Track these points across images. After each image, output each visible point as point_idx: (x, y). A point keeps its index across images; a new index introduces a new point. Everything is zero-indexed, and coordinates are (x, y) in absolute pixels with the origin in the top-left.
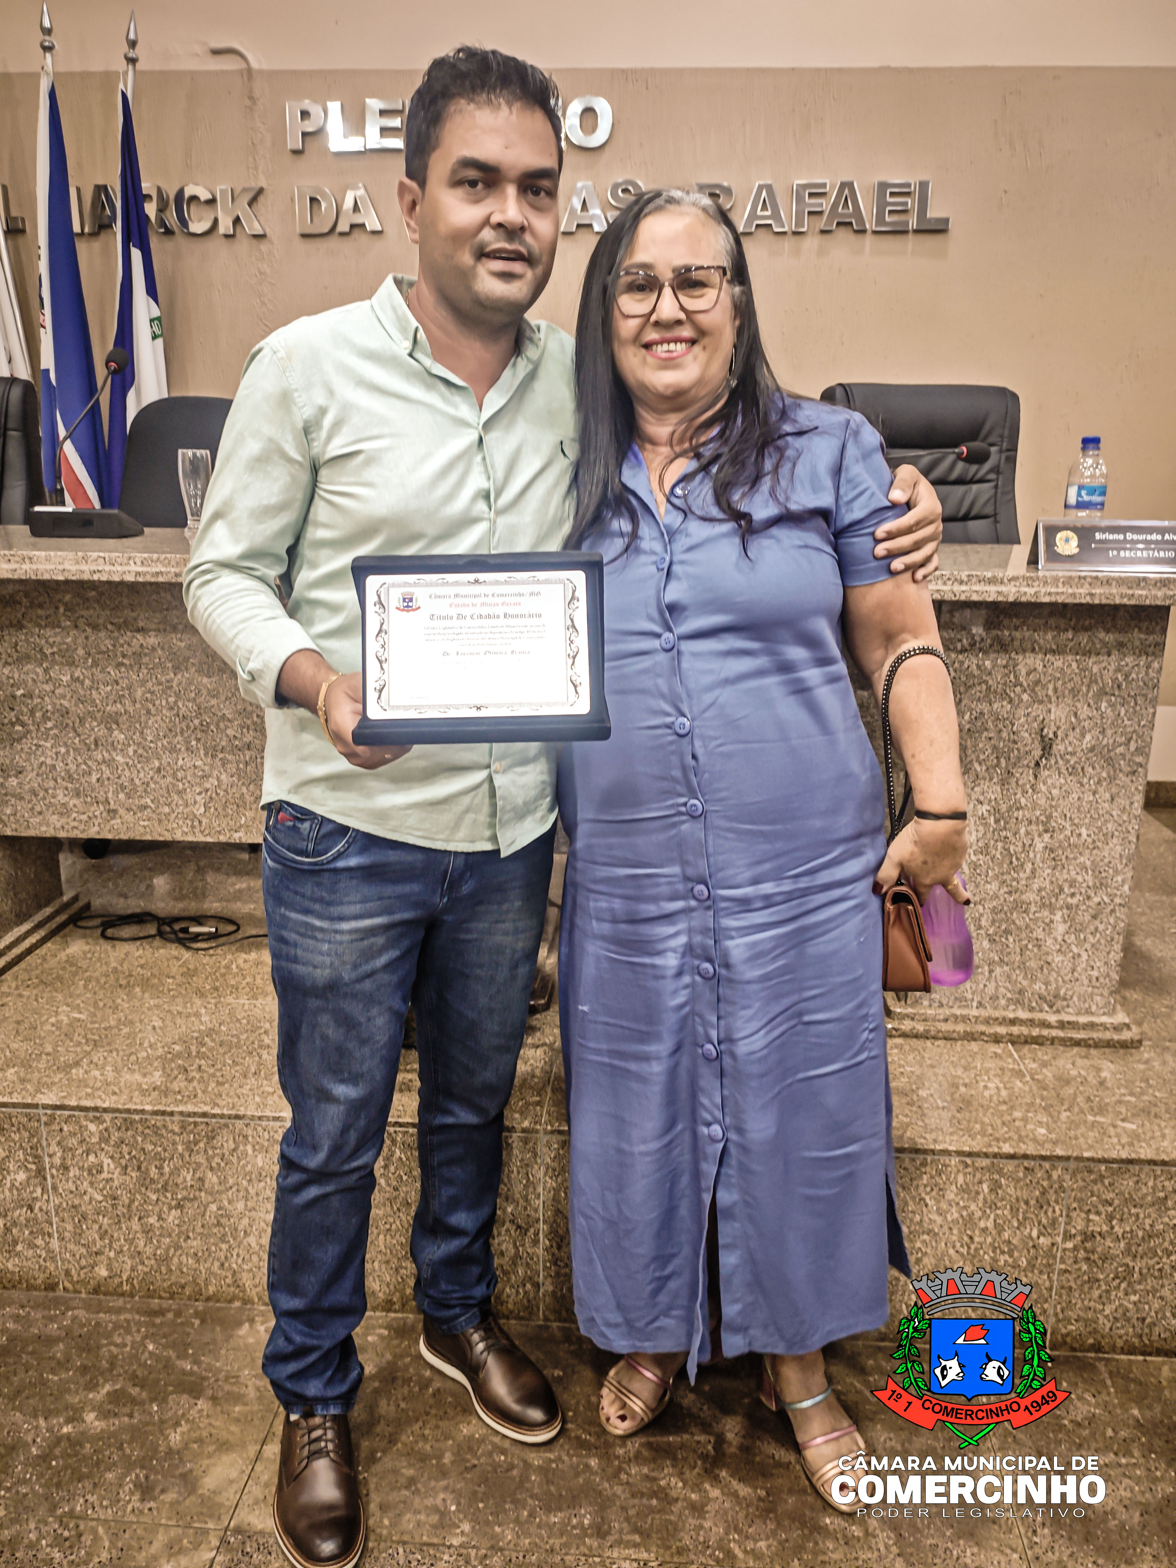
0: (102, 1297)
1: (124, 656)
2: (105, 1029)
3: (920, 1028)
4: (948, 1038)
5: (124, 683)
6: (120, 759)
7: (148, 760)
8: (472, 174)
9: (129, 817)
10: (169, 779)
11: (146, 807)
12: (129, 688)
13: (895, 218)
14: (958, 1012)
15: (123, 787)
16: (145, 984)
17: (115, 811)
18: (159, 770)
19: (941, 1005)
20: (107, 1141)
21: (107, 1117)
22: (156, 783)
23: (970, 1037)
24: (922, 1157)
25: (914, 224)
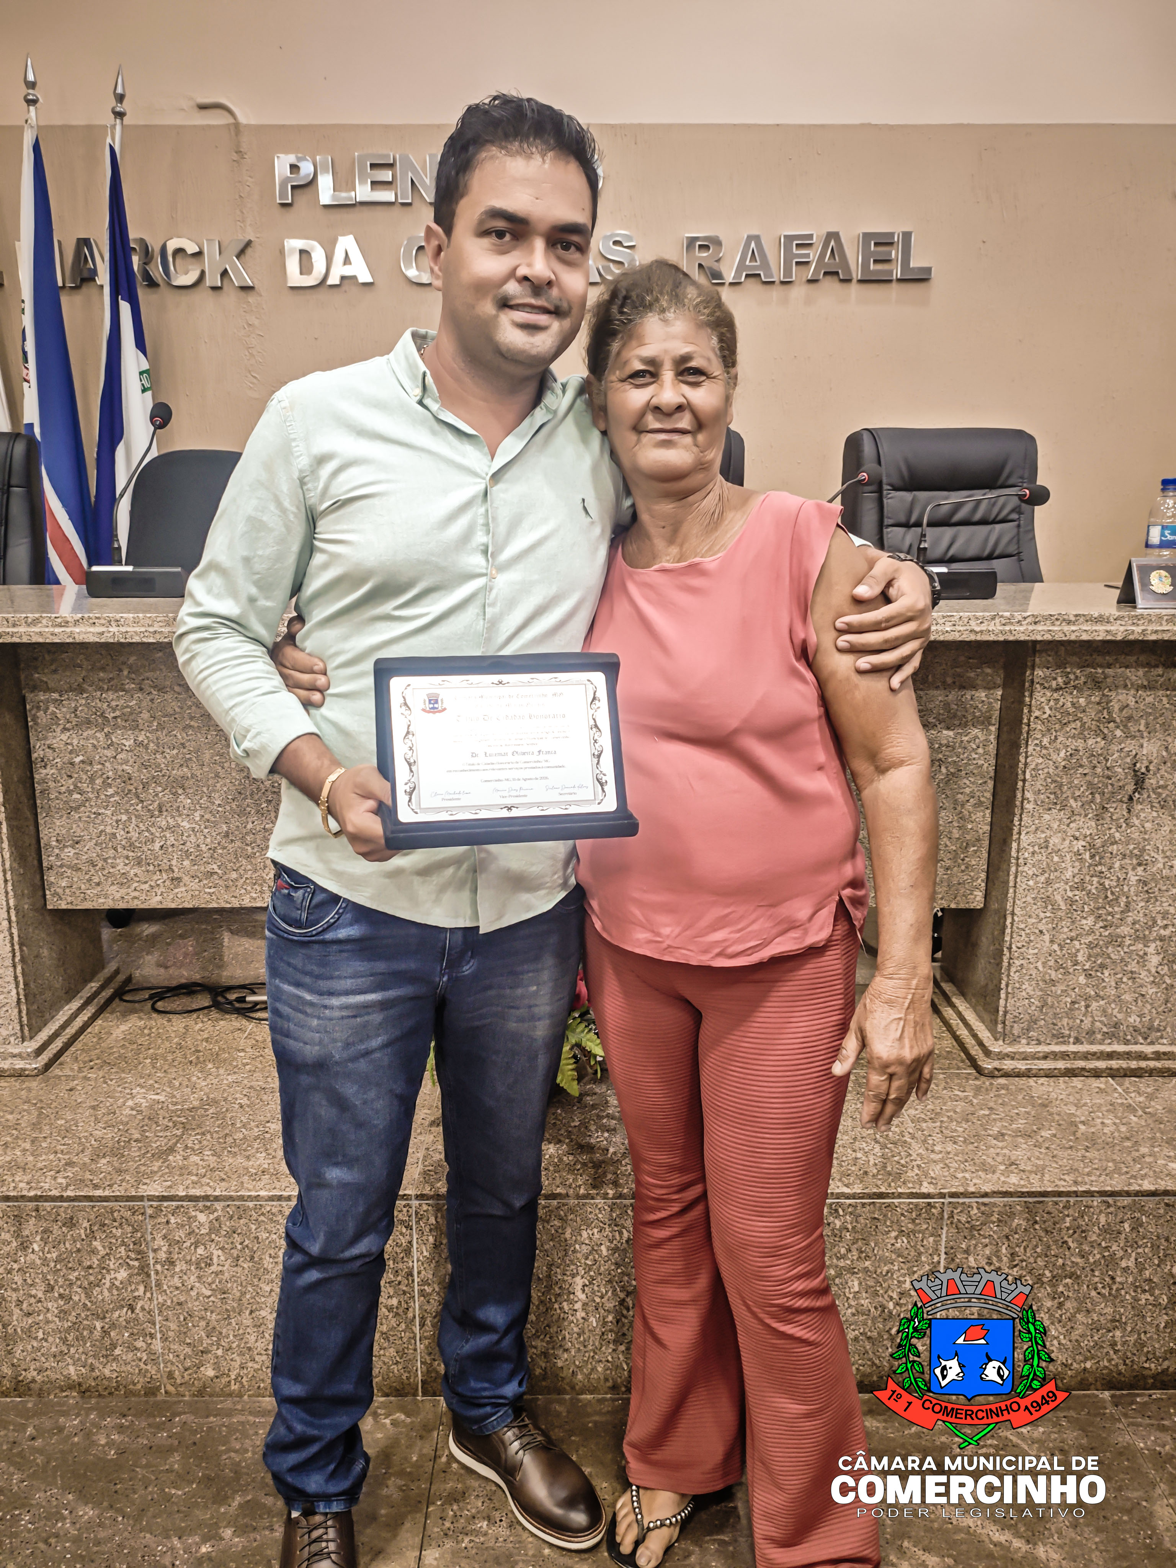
0: (207, 1398)
1: (192, 718)
2: (190, 1110)
3: (1022, 1066)
4: (1049, 1074)
5: (191, 746)
6: (185, 824)
7: (215, 824)
8: (500, 224)
9: (194, 885)
10: (238, 844)
11: (212, 873)
12: (197, 751)
13: (880, 267)
14: (1057, 1048)
15: (188, 854)
16: (216, 1058)
17: (179, 879)
18: (227, 835)
19: (1039, 1043)
20: (217, 1232)
21: (218, 1206)
22: (225, 848)
23: (1071, 1073)
24: (1064, 1199)
25: (898, 273)
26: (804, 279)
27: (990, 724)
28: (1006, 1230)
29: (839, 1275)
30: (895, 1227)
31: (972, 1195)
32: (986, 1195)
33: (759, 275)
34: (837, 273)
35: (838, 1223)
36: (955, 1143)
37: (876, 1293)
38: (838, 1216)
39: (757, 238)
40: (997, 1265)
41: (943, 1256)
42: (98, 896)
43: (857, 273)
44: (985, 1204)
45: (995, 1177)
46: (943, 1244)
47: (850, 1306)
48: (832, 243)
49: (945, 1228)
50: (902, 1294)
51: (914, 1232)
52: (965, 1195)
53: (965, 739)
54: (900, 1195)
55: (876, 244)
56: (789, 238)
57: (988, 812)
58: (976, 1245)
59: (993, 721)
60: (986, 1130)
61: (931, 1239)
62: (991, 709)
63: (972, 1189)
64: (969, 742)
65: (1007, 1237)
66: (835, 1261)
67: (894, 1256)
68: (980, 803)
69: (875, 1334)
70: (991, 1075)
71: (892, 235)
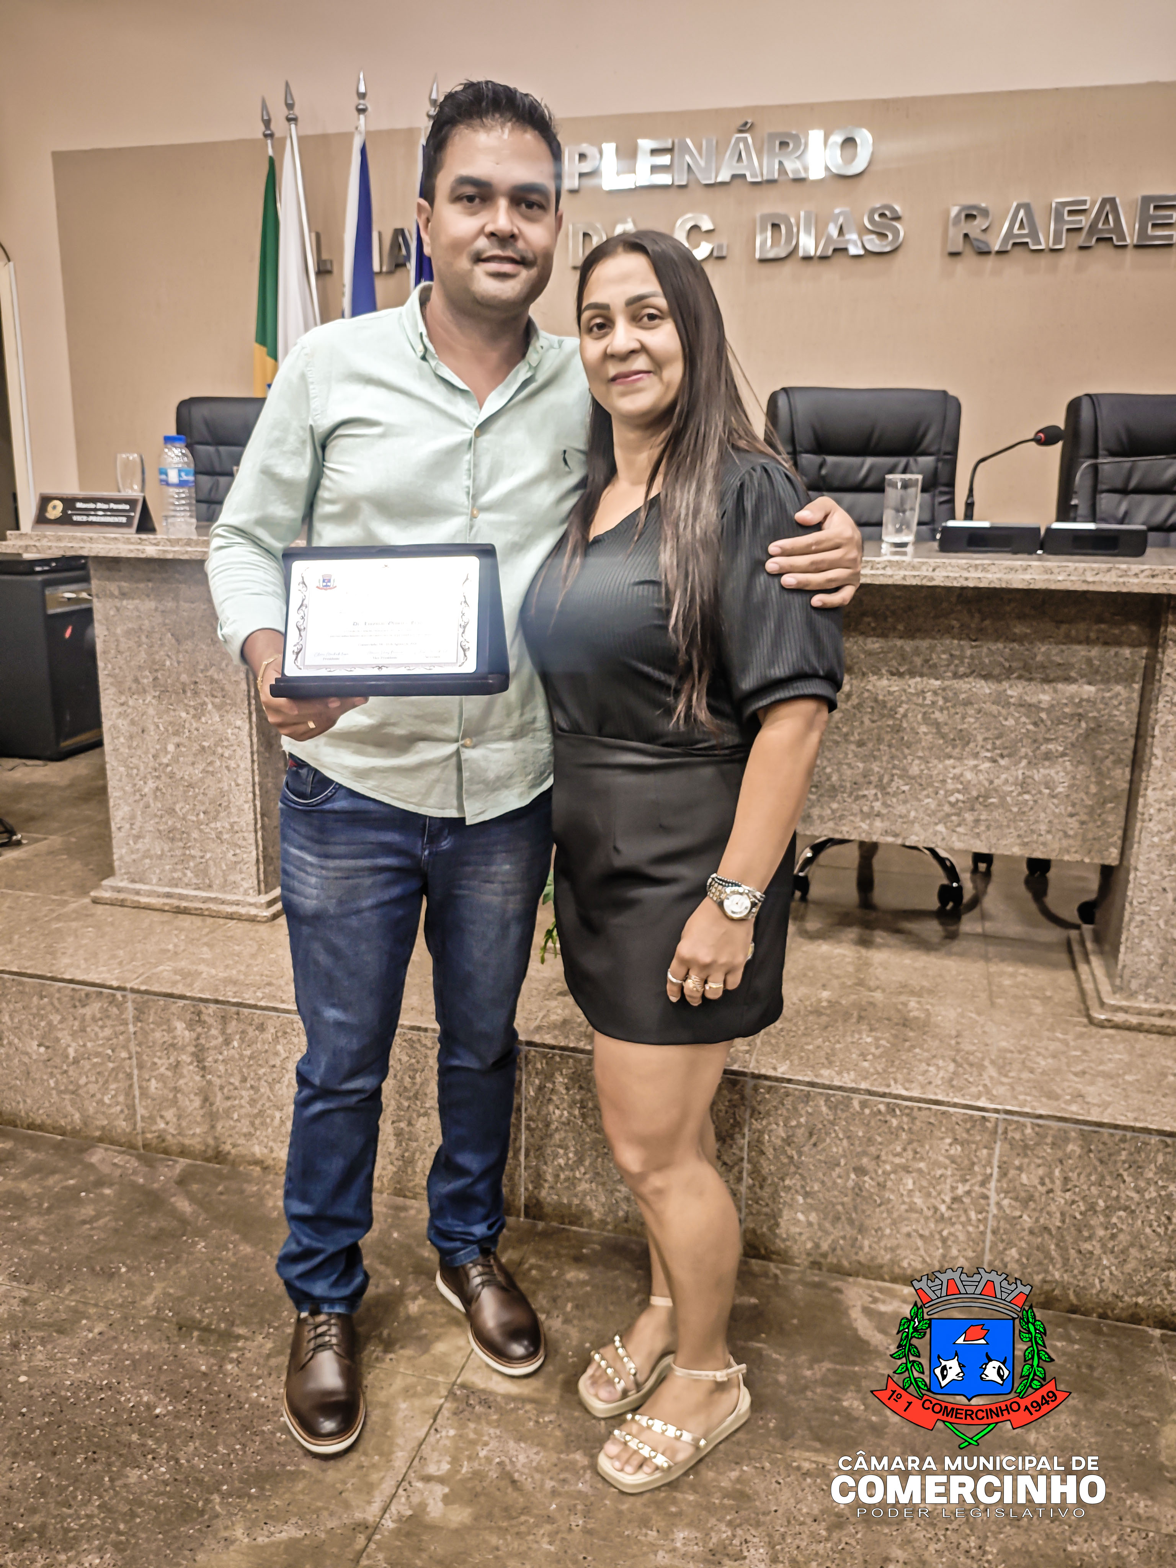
3: (1134, 1020)
4: (1161, 1031)
8: (469, 190)
13: (1159, 231)
19: (1157, 1000)
24: (1121, 1132)
26: (1074, 247)
27: (1133, 682)
28: (1060, 1154)
29: (894, 1172)
30: (950, 1134)
31: (1027, 1115)
32: (1040, 1117)
33: (1027, 243)
34: (1111, 240)
35: (894, 1122)
36: (1031, 1072)
37: (929, 1195)
38: (895, 1116)
39: (1027, 207)
40: (1050, 1186)
41: (996, 1170)
43: (1132, 239)
44: (1039, 1126)
45: (1057, 1104)
46: (996, 1157)
47: (904, 1203)
48: (1107, 208)
49: (999, 1144)
50: (955, 1199)
51: (968, 1142)
52: (1021, 1114)
53: (1107, 695)
54: (955, 1105)
55: (1155, 208)
56: (1061, 205)
58: (1029, 1164)
59: (1136, 679)
60: (1069, 1067)
61: (985, 1151)
62: (1135, 666)
64: (1110, 698)
65: (1061, 1162)
66: (891, 1158)
67: (947, 1162)
69: (926, 1233)
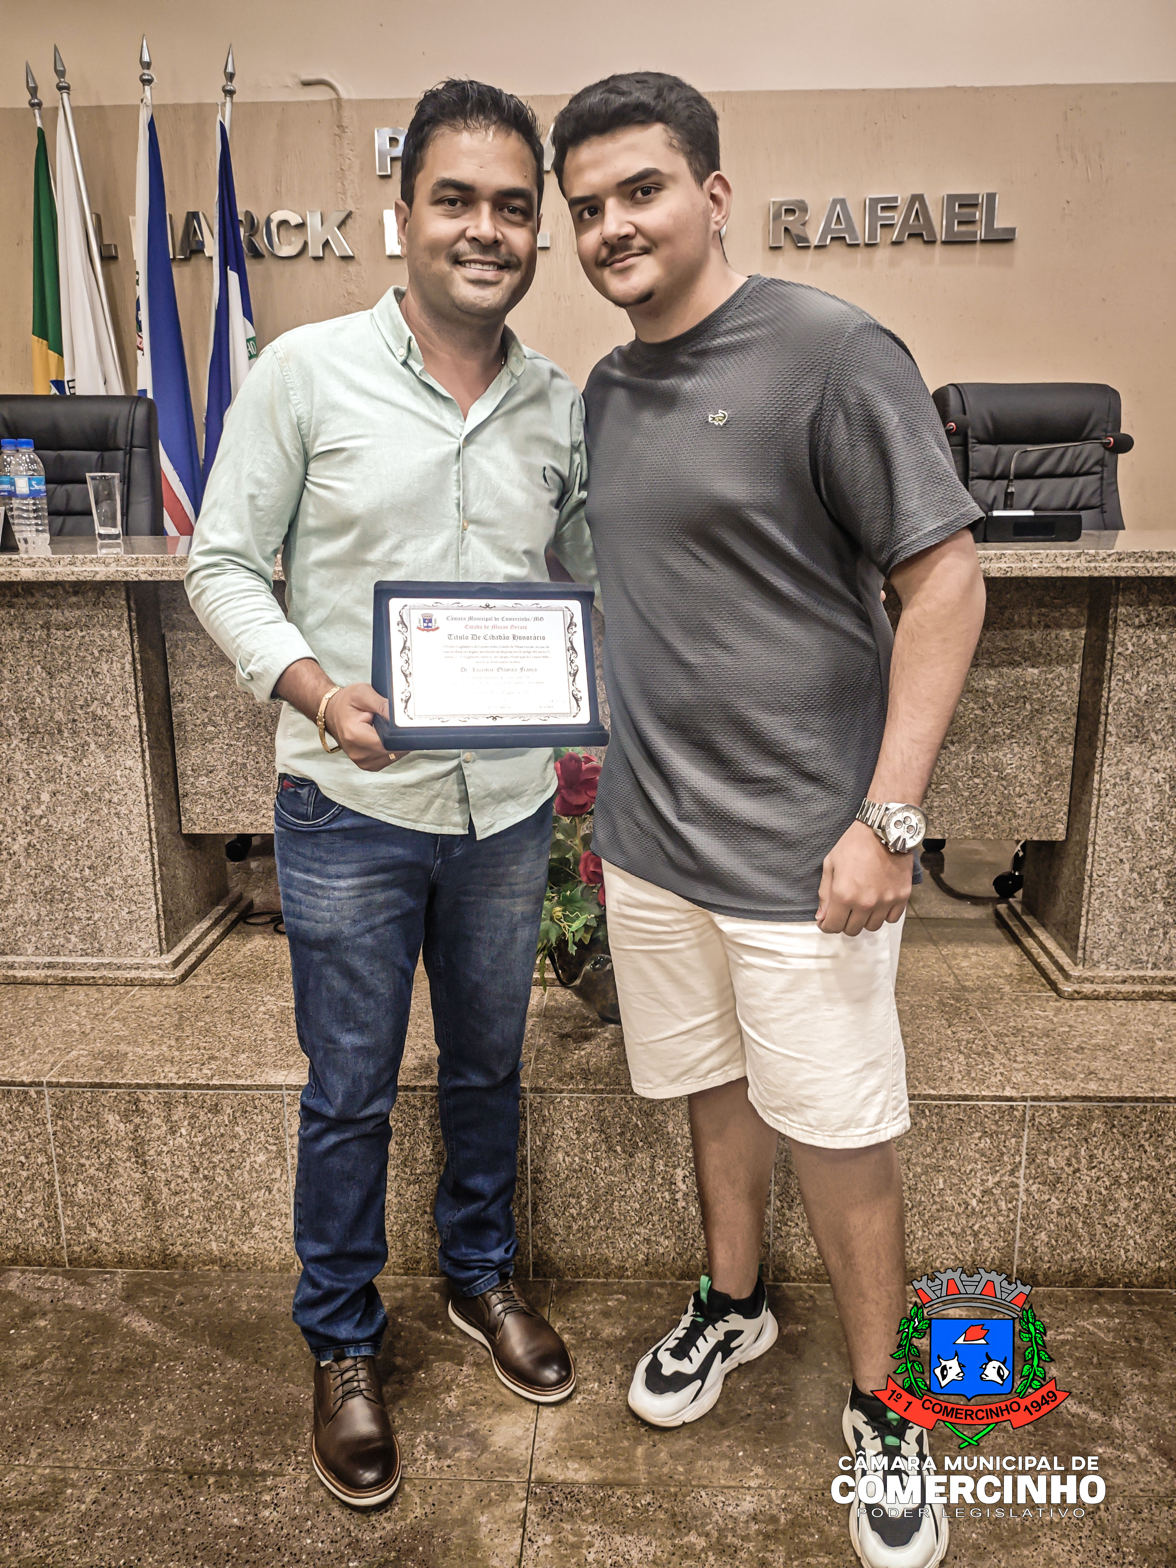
8: (451, 193)
13: (964, 228)
14: (1135, 973)
23: (1149, 996)
25: (981, 234)
26: (889, 241)
27: (1074, 662)
28: (1086, 1133)
30: (979, 1128)
31: (1053, 1099)
32: (1066, 1099)
33: (844, 238)
34: (920, 235)
36: (1036, 1054)
37: (960, 1191)
39: (843, 202)
42: (230, 822)
43: (941, 234)
44: (1065, 1108)
45: (1075, 1084)
46: (1025, 1144)
48: (917, 205)
51: (997, 1133)
52: (1047, 1099)
53: (1051, 676)
54: (984, 1098)
55: (960, 206)
56: (875, 201)
57: (1071, 748)
58: (1055, 1147)
59: (1077, 660)
60: (1066, 1044)
61: (1013, 1140)
62: (1074, 646)
63: (1052, 1093)
64: (1053, 679)
65: (1086, 1140)
66: (921, 1159)
67: (977, 1156)
68: (1063, 739)
70: (1071, 998)
71: (977, 196)
